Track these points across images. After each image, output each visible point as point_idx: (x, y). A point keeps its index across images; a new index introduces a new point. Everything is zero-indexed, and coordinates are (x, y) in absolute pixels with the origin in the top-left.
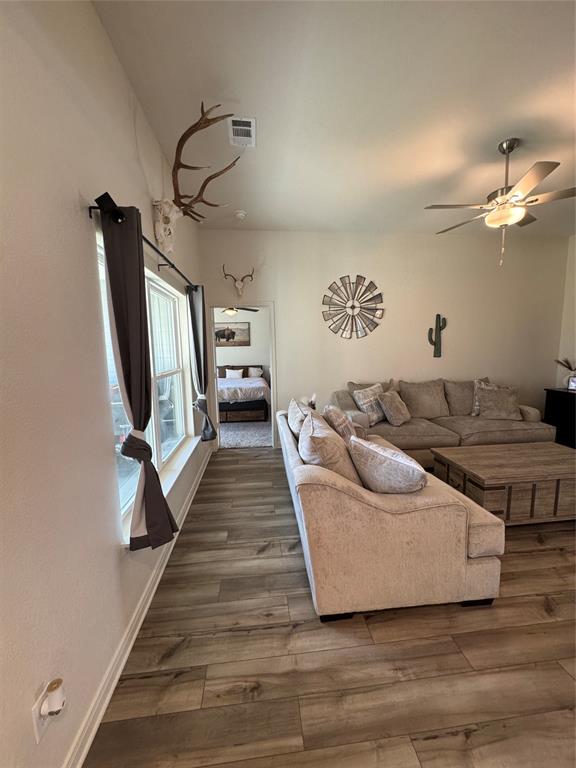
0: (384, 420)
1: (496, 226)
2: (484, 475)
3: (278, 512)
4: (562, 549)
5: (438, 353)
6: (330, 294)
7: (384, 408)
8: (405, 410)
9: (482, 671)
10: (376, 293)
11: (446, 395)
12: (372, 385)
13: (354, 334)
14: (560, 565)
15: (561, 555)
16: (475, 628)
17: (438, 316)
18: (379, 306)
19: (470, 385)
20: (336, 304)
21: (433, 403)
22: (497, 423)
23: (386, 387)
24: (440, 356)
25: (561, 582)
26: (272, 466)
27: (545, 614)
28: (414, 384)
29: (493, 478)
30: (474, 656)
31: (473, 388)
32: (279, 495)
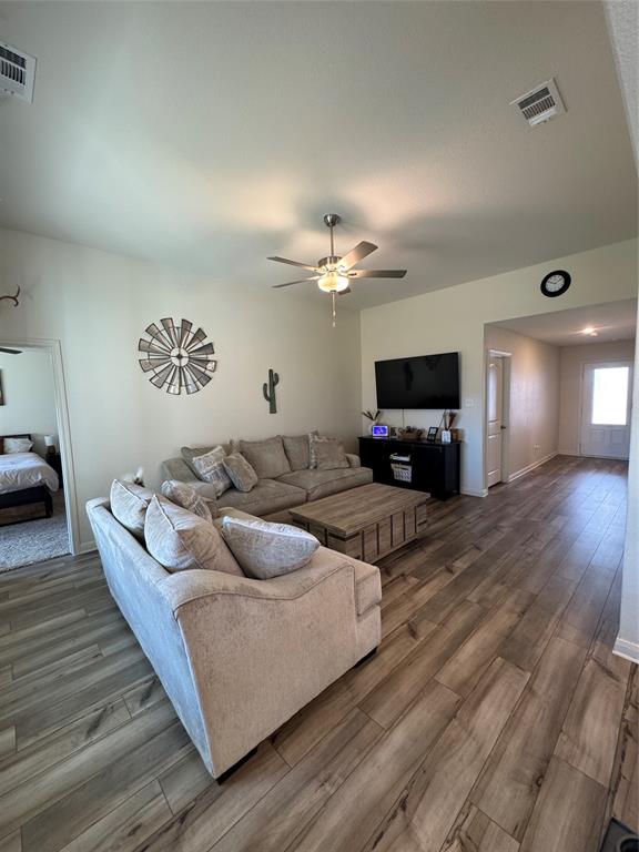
0: (232, 487)
1: (328, 290)
2: (344, 526)
3: (106, 651)
4: (403, 575)
5: (273, 410)
6: (148, 338)
7: (231, 474)
8: (252, 473)
9: (392, 727)
10: (206, 342)
11: (286, 452)
12: (211, 449)
13: (183, 389)
14: (406, 589)
15: (405, 580)
16: (372, 684)
17: (271, 371)
18: (210, 357)
19: (305, 439)
20: (157, 352)
21: (274, 460)
22: (333, 472)
23: (228, 449)
24: (275, 412)
25: (411, 605)
26: (77, 585)
27: (412, 639)
28: (254, 443)
29: (351, 527)
30: (381, 716)
31: (308, 442)
32: (101, 626)
